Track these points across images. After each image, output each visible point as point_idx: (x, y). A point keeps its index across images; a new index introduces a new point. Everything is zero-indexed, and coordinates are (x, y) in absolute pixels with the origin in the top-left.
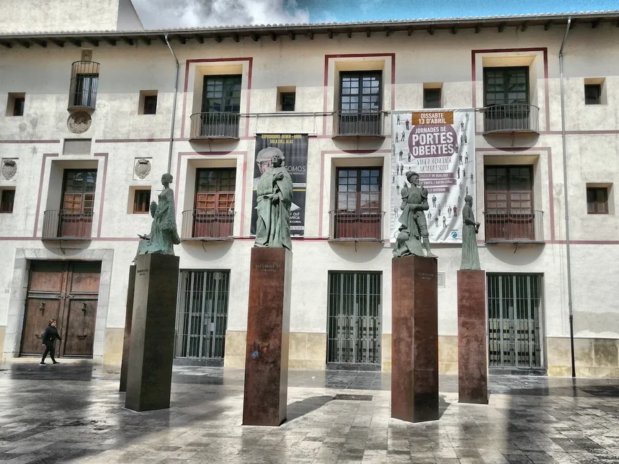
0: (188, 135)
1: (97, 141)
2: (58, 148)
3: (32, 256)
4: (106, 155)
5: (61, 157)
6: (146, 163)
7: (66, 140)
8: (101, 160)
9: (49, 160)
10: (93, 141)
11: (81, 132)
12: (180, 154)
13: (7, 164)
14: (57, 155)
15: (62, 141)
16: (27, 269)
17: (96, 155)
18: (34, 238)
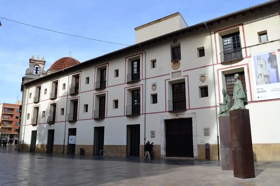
0: (220, 61)
1: (183, 71)
2: (169, 77)
3: (166, 118)
4: (188, 76)
5: (171, 80)
6: (204, 76)
7: (172, 73)
8: (186, 78)
9: (167, 82)
10: (182, 71)
11: (177, 69)
12: (218, 70)
13: (153, 86)
14: (170, 79)
15: (171, 74)
16: (165, 123)
17: (184, 76)
18: (166, 112)
